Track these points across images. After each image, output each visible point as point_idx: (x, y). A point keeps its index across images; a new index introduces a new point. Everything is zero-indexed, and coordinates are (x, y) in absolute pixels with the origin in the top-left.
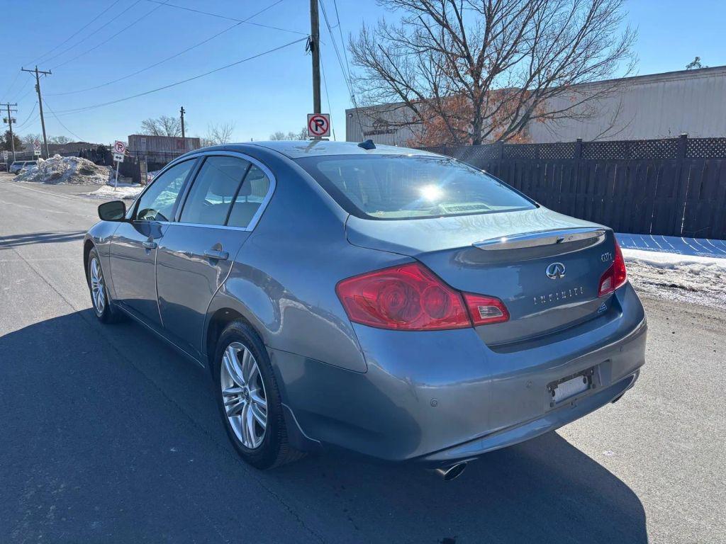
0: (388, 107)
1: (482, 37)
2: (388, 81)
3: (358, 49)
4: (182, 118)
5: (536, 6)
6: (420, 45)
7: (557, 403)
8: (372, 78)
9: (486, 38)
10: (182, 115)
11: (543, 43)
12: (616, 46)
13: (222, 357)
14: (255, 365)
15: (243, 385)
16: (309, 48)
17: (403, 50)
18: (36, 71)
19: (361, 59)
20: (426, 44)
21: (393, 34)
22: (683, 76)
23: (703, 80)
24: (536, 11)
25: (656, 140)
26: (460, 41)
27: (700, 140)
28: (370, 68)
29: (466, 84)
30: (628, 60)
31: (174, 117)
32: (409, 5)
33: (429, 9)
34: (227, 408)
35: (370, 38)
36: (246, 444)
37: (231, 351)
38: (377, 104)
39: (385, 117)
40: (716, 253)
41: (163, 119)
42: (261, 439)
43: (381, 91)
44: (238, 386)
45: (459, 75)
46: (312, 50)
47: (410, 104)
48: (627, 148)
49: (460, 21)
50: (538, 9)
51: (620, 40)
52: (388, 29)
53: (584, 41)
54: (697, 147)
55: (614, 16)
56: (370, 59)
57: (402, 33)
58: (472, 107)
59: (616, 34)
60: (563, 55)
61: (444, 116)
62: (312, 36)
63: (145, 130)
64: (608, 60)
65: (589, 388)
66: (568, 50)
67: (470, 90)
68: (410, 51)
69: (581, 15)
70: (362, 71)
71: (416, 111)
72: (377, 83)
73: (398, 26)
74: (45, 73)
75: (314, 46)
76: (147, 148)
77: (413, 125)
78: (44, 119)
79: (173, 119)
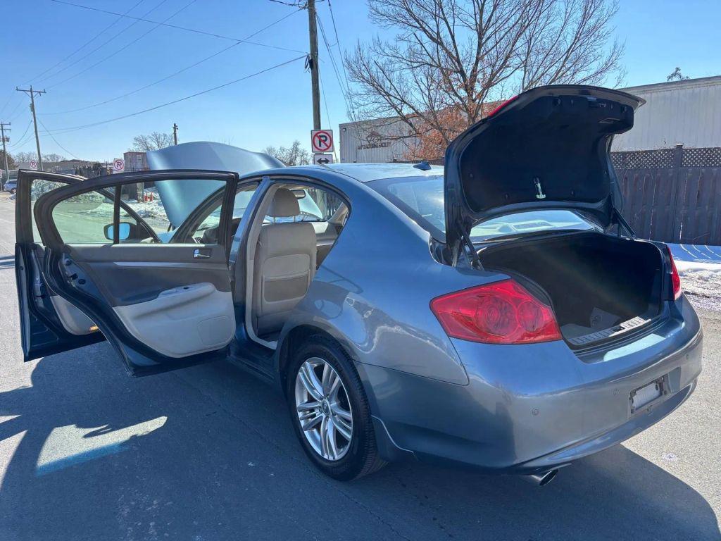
0: (384, 122)
1: (475, 53)
2: (383, 96)
3: (354, 66)
4: (175, 134)
5: (527, 22)
6: (413, 61)
7: (637, 409)
8: (368, 93)
9: (478, 53)
10: (175, 131)
11: (533, 58)
12: (605, 59)
13: (297, 373)
14: (338, 378)
15: (321, 399)
16: (309, 66)
17: (397, 66)
18: (31, 91)
19: (357, 75)
20: (420, 60)
21: (387, 51)
22: (669, 87)
23: (689, 90)
24: (527, 26)
25: (653, 151)
26: (454, 57)
27: (695, 150)
28: (365, 84)
29: (460, 98)
30: (617, 73)
31: (166, 133)
32: (403, 22)
33: (422, 27)
34: (302, 423)
35: (366, 55)
36: (326, 457)
37: (309, 366)
38: (372, 118)
39: (381, 131)
40: (715, 259)
41: (155, 135)
42: (344, 451)
43: (376, 105)
44: (315, 401)
45: (453, 90)
46: (312, 67)
47: (405, 119)
48: (624, 158)
49: (453, 37)
50: (529, 25)
51: (607, 54)
52: (383, 46)
53: (573, 56)
54: (692, 157)
55: (601, 30)
56: (366, 75)
57: (395, 49)
58: (466, 120)
59: (604, 49)
60: (554, 69)
61: (441, 129)
62: (312, 54)
63: (137, 147)
64: (597, 73)
65: (661, 394)
66: (559, 65)
67: (463, 103)
68: (404, 67)
69: (570, 31)
70: (357, 87)
71: (411, 124)
72: (372, 98)
73: (393, 43)
74: (40, 92)
75: (313, 63)
76: (143, 165)
77: (410, 138)
78: (39, 138)
79: (165, 135)
